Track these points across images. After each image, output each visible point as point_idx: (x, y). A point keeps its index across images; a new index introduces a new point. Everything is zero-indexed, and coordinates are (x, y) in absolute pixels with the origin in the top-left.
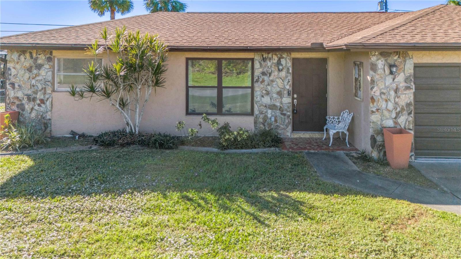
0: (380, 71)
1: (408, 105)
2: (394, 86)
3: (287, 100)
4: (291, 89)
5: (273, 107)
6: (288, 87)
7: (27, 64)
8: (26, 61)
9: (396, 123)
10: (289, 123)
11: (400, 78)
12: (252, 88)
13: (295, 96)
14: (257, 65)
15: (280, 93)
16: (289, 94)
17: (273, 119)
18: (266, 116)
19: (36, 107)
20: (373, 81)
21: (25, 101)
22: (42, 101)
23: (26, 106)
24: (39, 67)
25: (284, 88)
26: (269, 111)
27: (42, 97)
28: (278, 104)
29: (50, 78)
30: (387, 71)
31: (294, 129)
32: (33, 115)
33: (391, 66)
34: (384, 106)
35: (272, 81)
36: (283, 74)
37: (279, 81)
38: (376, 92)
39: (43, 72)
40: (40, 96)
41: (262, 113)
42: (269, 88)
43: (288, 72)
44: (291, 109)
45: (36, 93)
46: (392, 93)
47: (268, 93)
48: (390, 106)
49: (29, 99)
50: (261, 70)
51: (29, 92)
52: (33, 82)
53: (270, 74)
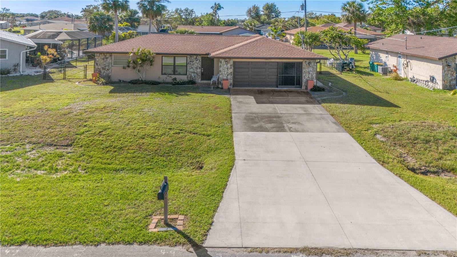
0: (223, 63)
1: (231, 73)
2: (227, 67)
3: (199, 70)
4: (201, 67)
5: (194, 72)
6: (199, 66)
7: (102, 57)
8: (102, 56)
9: (227, 78)
10: (199, 78)
11: (229, 65)
12: (187, 66)
13: (202, 69)
14: (188, 59)
15: (196, 68)
16: (200, 68)
17: (194, 76)
18: (191, 75)
19: (106, 72)
20: (220, 66)
21: (101, 70)
22: (108, 70)
23: (102, 71)
24: (107, 58)
25: (198, 66)
26: (193, 74)
27: (108, 68)
28: (196, 72)
29: (111, 62)
30: (225, 63)
31: (202, 80)
32: (104, 74)
33: (226, 62)
34: (224, 73)
35: (194, 64)
36: (198, 62)
37: (196, 64)
38: (221, 69)
39: (108, 60)
40: (107, 68)
41: (190, 74)
42: (192, 66)
43: (200, 61)
44: (201, 73)
45: (106, 67)
46: (226, 69)
47: (192, 68)
48: (226, 73)
49: (103, 68)
50: (190, 60)
51: (103, 67)
52: (105, 63)
53: (193, 62)
